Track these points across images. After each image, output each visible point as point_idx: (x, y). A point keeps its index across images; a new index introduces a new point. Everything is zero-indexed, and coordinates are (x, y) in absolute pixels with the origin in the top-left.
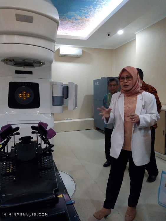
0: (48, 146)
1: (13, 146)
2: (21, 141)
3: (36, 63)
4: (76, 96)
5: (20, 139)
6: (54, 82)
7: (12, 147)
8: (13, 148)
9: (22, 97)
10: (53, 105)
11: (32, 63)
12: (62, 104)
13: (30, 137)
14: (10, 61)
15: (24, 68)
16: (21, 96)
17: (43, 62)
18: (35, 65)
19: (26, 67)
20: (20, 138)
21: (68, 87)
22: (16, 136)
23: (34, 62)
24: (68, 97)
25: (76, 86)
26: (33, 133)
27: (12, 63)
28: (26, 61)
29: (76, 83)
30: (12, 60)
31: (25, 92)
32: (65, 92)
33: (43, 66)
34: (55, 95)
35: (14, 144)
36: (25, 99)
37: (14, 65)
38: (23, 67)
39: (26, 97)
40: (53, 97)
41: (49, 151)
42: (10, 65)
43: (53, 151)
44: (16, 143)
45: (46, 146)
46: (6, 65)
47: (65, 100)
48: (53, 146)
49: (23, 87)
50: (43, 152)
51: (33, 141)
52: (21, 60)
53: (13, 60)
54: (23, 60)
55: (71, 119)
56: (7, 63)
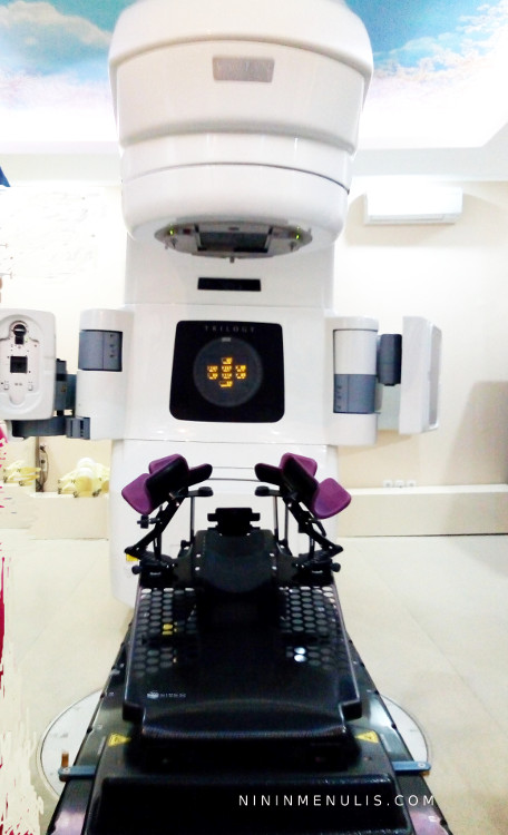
0: (318, 547)
1: (188, 540)
2: (214, 524)
3: (276, 235)
4: (434, 374)
5: (211, 518)
6: (340, 320)
7: (184, 544)
8: (187, 548)
9: (220, 378)
10: (335, 412)
11: (263, 238)
12: (372, 406)
13: (250, 510)
14: (187, 231)
15: (232, 261)
16: (215, 376)
17: (304, 228)
18: (273, 243)
19: (240, 257)
20: (214, 512)
21: (398, 339)
22: (198, 500)
23: (270, 232)
24: (397, 379)
25: (437, 333)
26: (261, 492)
27: (193, 240)
28: (242, 230)
29: (433, 321)
30: (193, 228)
31: (229, 361)
32: (388, 357)
33: (303, 250)
34: (343, 370)
35: (192, 532)
36: (229, 384)
37: (199, 249)
38: (228, 260)
39: (233, 379)
40: (336, 377)
41: (321, 566)
42: (185, 250)
43: (337, 568)
44: (197, 529)
45: (312, 548)
46: (171, 250)
47: (387, 392)
48: (338, 549)
49: (225, 339)
50: (300, 566)
51: (258, 528)
52: (224, 229)
53: (197, 229)
54: (234, 226)
55: (412, 485)
56: (174, 243)
